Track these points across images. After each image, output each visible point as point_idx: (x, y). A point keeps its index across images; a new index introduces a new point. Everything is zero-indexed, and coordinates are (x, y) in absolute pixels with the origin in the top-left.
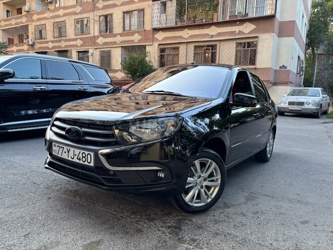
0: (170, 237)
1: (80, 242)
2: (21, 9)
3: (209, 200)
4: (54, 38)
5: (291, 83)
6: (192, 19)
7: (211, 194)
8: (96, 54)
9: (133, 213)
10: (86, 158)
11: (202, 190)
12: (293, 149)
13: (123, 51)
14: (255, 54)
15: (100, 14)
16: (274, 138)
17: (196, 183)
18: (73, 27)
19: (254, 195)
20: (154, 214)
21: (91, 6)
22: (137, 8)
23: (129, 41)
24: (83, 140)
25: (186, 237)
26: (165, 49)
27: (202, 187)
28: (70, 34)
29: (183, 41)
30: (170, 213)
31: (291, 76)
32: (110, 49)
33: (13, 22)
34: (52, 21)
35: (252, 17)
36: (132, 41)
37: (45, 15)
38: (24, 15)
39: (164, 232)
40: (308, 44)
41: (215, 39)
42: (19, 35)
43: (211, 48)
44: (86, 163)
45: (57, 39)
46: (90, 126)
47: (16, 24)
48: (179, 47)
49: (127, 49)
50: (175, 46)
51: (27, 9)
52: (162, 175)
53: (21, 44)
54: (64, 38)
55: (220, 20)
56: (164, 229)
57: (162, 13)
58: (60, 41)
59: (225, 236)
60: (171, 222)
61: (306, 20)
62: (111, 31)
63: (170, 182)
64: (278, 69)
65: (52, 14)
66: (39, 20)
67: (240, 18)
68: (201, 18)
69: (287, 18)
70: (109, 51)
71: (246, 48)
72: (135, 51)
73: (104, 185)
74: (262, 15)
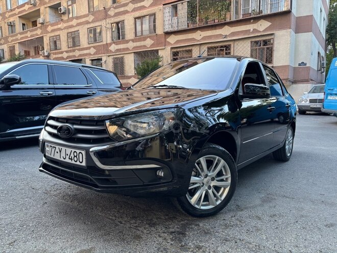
0: (171, 244)
1: (69, 250)
2: (36, 21)
3: (219, 202)
4: (69, 48)
5: (312, 80)
6: (204, 20)
7: (221, 196)
8: (109, 61)
9: (134, 218)
10: (78, 157)
11: (210, 191)
12: (316, 147)
13: (135, 56)
14: (272, 52)
15: (112, 21)
16: (293, 135)
17: (203, 183)
18: (86, 36)
19: (271, 196)
20: (157, 218)
21: (103, 14)
22: (148, 13)
23: (141, 46)
24: (75, 138)
25: (190, 244)
26: (178, 52)
27: (210, 187)
28: (83, 43)
29: (196, 43)
30: (174, 217)
31: (311, 72)
32: (123, 55)
33: (29, 34)
34: (66, 31)
35: (267, 14)
36: (145, 46)
37: (59, 26)
38: (39, 27)
39: (165, 239)
40: (328, 39)
41: (229, 39)
42: (35, 47)
43: (225, 49)
44: (78, 163)
45: (71, 49)
46: (82, 123)
47: (32, 36)
48: (192, 49)
49: (139, 54)
50: (187, 48)
51: (41, 21)
52: (161, 174)
53: (37, 56)
54: (78, 48)
55: (233, 19)
56: (166, 235)
57: (173, 16)
58: (74, 51)
59: (236, 242)
60: (175, 227)
61: (325, 15)
62: (123, 38)
63: (171, 181)
64: (297, 66)
65: (65, 25)
66: (53, 31)
67: (254, 16)
68: (214, 18)
69: (304, 13)
70: (122, 58)
71: (262, 46)
72: (148, 56)
73: (97, 187)
74: (277, 12)
